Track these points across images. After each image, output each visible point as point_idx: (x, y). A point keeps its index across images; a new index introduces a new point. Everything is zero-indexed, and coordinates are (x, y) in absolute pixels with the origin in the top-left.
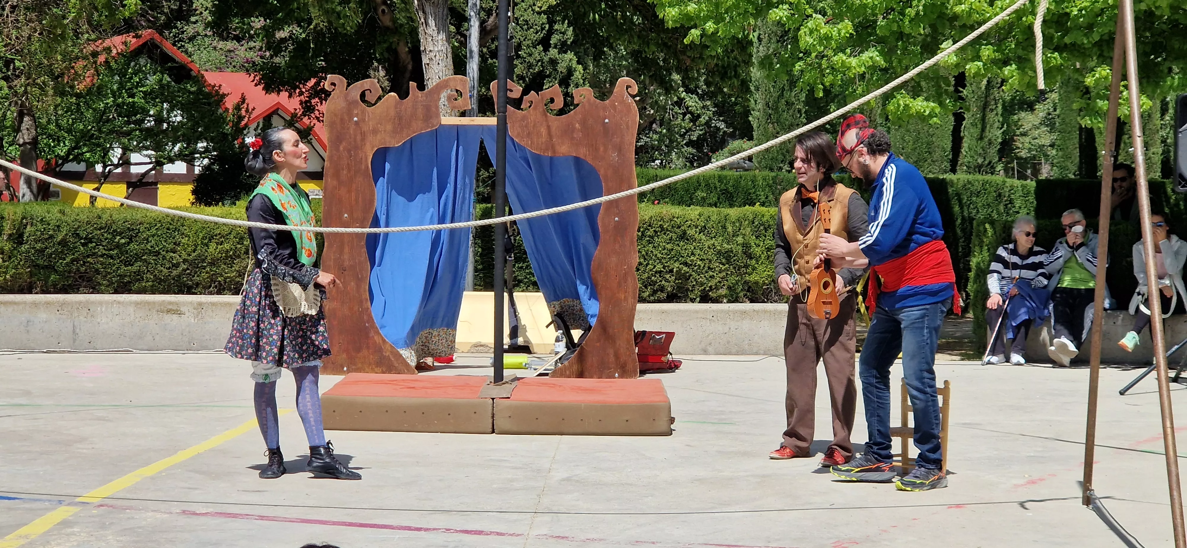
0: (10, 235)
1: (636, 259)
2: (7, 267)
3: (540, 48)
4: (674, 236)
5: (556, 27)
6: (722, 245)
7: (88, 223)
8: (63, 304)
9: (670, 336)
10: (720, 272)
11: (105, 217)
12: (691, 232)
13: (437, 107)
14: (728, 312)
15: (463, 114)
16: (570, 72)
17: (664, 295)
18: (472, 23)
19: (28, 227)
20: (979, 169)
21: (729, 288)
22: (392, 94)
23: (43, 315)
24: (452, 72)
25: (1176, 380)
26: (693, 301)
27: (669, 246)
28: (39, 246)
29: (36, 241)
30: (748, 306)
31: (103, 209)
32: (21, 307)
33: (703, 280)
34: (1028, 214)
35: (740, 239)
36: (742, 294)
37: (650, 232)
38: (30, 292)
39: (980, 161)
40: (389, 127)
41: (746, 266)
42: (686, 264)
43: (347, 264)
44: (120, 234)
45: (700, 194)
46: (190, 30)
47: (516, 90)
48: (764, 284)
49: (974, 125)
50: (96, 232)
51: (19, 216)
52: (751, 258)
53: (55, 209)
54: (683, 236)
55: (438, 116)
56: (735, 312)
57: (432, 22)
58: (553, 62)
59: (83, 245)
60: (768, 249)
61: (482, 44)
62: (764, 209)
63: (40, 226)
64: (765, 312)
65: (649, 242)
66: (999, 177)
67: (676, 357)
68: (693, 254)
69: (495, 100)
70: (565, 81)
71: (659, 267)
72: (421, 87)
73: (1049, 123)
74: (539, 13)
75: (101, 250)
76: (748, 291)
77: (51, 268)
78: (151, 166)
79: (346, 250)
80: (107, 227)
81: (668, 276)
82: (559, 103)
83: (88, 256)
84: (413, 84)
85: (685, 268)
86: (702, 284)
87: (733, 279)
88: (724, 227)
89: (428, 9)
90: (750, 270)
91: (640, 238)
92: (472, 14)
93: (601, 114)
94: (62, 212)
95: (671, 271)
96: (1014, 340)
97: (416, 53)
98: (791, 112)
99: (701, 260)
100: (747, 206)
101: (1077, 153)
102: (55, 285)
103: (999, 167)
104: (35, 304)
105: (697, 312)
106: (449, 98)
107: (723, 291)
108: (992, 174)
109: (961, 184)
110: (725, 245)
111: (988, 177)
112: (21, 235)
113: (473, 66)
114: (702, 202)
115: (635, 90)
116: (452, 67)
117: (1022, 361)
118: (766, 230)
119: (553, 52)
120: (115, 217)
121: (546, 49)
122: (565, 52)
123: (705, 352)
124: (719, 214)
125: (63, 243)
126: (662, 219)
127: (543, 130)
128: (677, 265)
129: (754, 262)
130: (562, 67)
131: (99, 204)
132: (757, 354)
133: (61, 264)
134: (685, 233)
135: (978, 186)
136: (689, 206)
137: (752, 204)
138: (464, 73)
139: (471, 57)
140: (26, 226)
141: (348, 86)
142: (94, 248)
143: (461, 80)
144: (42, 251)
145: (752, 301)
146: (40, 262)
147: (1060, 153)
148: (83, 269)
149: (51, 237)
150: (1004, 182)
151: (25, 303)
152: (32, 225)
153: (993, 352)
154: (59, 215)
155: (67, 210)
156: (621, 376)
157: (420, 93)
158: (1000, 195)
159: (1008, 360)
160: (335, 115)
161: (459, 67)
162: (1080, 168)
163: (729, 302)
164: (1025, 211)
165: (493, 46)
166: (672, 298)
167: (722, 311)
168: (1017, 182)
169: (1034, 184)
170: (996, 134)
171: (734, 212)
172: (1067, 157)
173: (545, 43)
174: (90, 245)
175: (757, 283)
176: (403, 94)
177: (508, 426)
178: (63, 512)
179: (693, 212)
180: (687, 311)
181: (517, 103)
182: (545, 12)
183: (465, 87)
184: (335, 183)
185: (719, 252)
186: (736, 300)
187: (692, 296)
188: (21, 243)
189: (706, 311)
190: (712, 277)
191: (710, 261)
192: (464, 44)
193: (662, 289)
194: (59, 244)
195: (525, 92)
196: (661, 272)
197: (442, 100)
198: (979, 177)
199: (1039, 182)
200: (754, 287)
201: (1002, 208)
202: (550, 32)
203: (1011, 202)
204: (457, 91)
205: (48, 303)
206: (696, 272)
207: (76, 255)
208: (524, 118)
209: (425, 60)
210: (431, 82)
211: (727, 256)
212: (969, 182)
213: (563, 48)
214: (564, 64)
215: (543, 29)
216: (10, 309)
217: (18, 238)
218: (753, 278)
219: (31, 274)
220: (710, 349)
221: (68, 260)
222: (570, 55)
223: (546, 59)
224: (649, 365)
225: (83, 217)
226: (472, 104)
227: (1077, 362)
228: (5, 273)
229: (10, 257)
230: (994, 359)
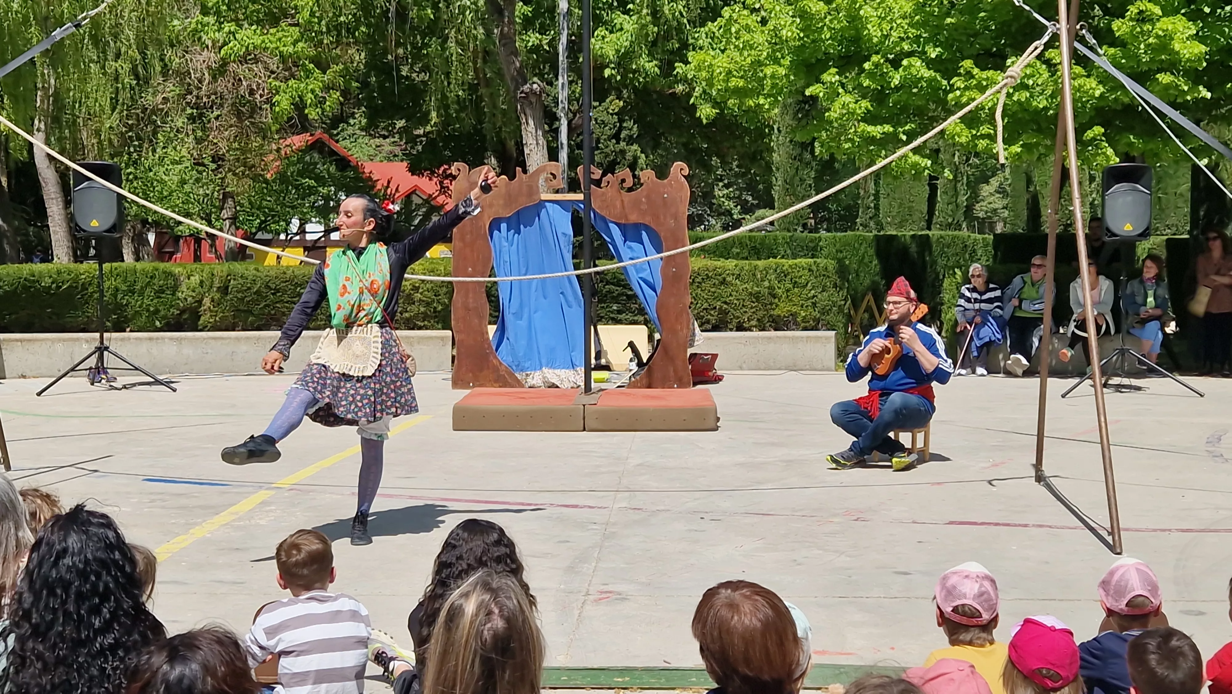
0: (219, 288)
1: (689, 299)
2: (217, 312)
3: (614, 141)
4: (717, 282)
5: (625, 125)
6: (752, 288)
7: (276, 278)
8: (259, 339)
9: (715, 356)
10: (752, 308)
11: (289, 272)
12: (729, 279)
13: (538, 187)
14: (757, 338)
15: (557, 192)
16: (636, 158)
17: (709, 327)
18: (562, 122)
19: (232, 281)
20: (949, 226)
21: (758, 320)
22: (503, 177)
23: (243, 347)
24: (547, 159)
25: (1105, 385)
26: (731, 330)
27: (713, 290)
28: (240, 295)
29: (238, 292)
30: (773, 333)
31: (288, 267)
32: (228, 341)
33: (739, 314)
34: (987, 261)
35: (766, 284)
36: (768, 325)
37: (699, 279)
38: (234, 330)
39: (950, 220)
40: (501, 202)
41: (771, 304)
42: (725, 303)
43: (471, 306)
44: (301, 285)
45: (735, 250)
46: (350, 130)
47: (597, 173)
48: (785, 316)
49: (945, 193)
50: (282, 285)
51: (225, 274)
52: (775, 298)
53: (252, 267)
54: (723, 282)
55: (538, 193)
56: (763, 338)
57: (531, 122)
58: (623, 152)
59: (273, 294)
60: (788, 291)
61: (569, 138)
62: (783, 260)
63: (241, 281)
64: (785, 337)
65: (698, 287)
66: (965, 232)
67: (719, 373)
68: (731, 295)
69: (582, 181)
70: (633, 166)
71: (706, 305)
72: (525, 171)
73: (1001, 191)
74: (612, 114)
75: (286, 298)
76: (772, 322)
77: (250, 312)
78: (322, 234)
79: (471, 295)
80: (290, 281)
81: (712, 312)
82: (629, 182)
83: (277, 303)
84: (518, 169)
85: (725, 306)
86: (738, 317)
87: (761, 313)
88: (754, 275)
89: (528, 112)
90: (774, 306)
91: (691, 284)
92: (562, 115)
93: (662, 190)
94: (257, 270)
95: (715, 308)
96: (978, 357)
97: (520, 146)
98: (804, 186)
99: (738, 300)
100: (771, 259)
101: (1025, 213)
102: (252, 324)
103: (964, 225)
104: (237, 339)
105: (734, 338)
106: (546, 180)
107: (754, 323)
108: (960, 230)
109: (936, 238)
110: (756, 288)
111: (956, 233)
112: (227, 287)
113: (563, 155)
114: (737, 257)
115: (686, 172)
116: (547, 156)
117: (985, 373)
118: (785, 276)
119: (623, 144)
120: (297, 273)
121: (618, 143)
122: (632, 144)
123: (741, 368)
124: (750, 264)
125: (258, 293)
126: (708, 269)
127: (618, 204)
128: (719, 303)
129: (777, 300)
130: (629, 156)
131: (284, 262)
132: (780, 369)
133: (256, 309)
134: (724, 279)
135: (948, 240)
136: (727, 259)
137: (775, 257)
138: (557, 161)
139: (562, 148)
140: (230, 281)
141: (470, 171)
142: (281, 296)
143: (555, 166)
144: (243, 299)
145: (776, 330)
146: (241, 307)
147: (1012, 213)
148: (273, 312)
149: (249, 288)
150: (969, 236)
151: (230, 338)
152: (234, 279)
153: (962, 366)
154: (254, 272)
155: (260, 268)
156: (678, 387)
157: (524, 176)
158: (966, 246)
159: (974, 372)
160: (461, 193)
161: (553, 155)
162: (1028, 225)
163: (760, 330)
164: (985, 258)
165: (579, 140)
166: (715, 328)
167: (754, 338)
168: (979, 237)
169: (992, 237)
170: (963, 199)
171: (761, 263)
172: (1017, 216)
173: (617, 137)
174: (278, 294)
175: (779, 316)
176: (512, 177)
177: (594, 425)
178: (263, 495)
179: (731, 264)
180: (726, 338)
181: (598, 183)
182: (616, 114)
183: (558, 171)
184: (461, 244)
185: (751, 294)
186: (763, 330)
187: (731, 327)
188: (227, 294)
189: (741, 337)
190: (745, 312)
191: (744, 300)
192: (556, 138)
193: (708, 322)
194: (255, 293)
195: (604, 175)
196: (706, 309)
197: (540, 181)
198: (950, 233)
199: (995, 235)
200: (777, 319)
201: (967, 256)
202: (621, 129)
203: (974, 251)
204: (552, 174)
205: (248, 338)
206: (733, 308)
207: (268, 302)
208: (603, 194)
209: (526, 151)
210: (532, 167)
211: (757, 297)
212: (942, 237)
213: (630, 140)
214: (630, 154)
215: (615, 127)
216: (220, 342)
217: (224, 290)
218: (776, 312)
219: (234, 317)
220: (744, 366)
221: (261, 306)
222: (635, 147)
223: (618, 150)
224: (698, 379)
225: (272, 273)
226: (563, 185)
227: (1028, 373)
228: (216, 316)
229: (219, 304)
230: (963, 372)
